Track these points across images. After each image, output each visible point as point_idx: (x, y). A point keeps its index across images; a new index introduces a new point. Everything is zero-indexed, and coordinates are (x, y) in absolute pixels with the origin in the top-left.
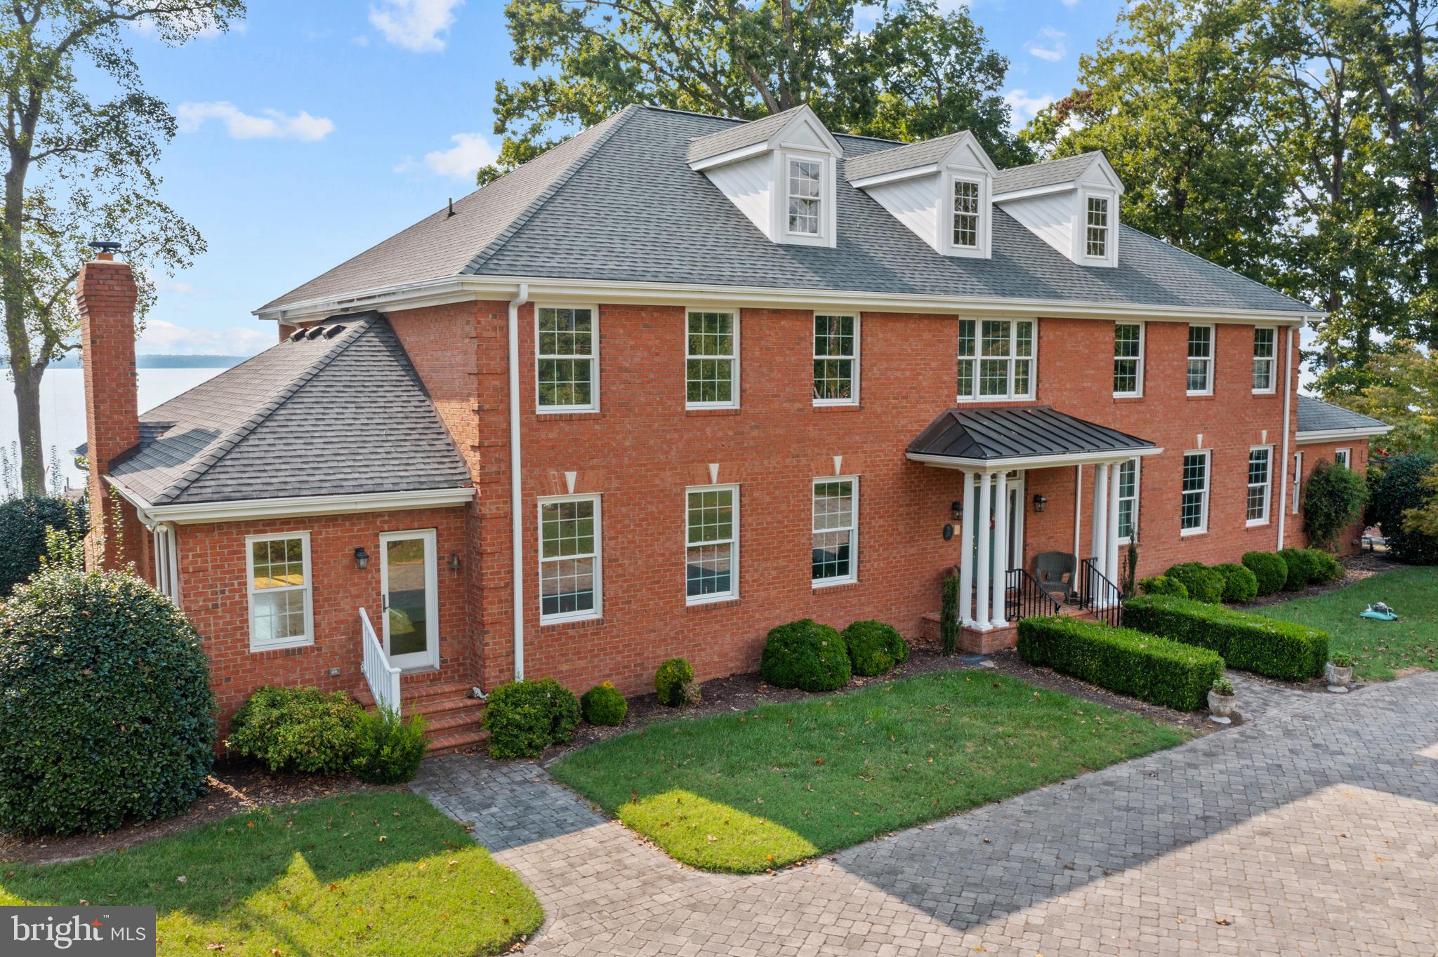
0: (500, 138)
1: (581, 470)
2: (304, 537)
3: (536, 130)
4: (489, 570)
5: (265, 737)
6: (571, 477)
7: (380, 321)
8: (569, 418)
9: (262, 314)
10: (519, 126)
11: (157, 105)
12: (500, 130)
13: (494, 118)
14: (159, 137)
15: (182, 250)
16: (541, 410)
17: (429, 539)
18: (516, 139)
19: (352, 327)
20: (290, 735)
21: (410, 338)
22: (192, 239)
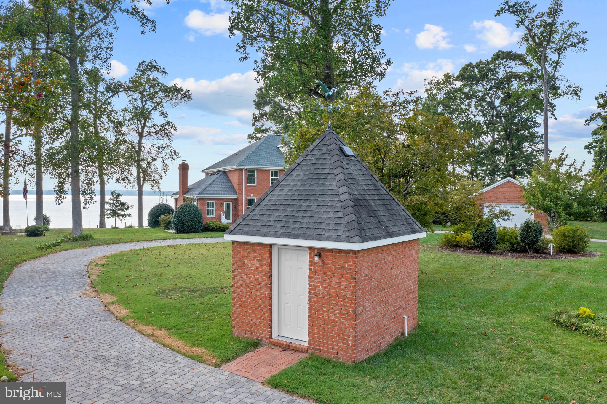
0: (254, 127)
1: (254, 194)
2: (214, 202)
3: (262, 126)
4: (240, 207)
5: (209, 225)
6: (252, 195)
7: (225, 172)
8: (252, 186)
9: (203, 171)
10: (258, 124)
11: (173, 124)
12: (253, 125)
13: (252, 122)
14: (173, 132)
15: (175, 157)
16: (248, 185)
17: (231, 203)
18: (258, 127)
19: (220, 173)
20: (212, 225)
21: (230, 175)
22: (177, 154)
